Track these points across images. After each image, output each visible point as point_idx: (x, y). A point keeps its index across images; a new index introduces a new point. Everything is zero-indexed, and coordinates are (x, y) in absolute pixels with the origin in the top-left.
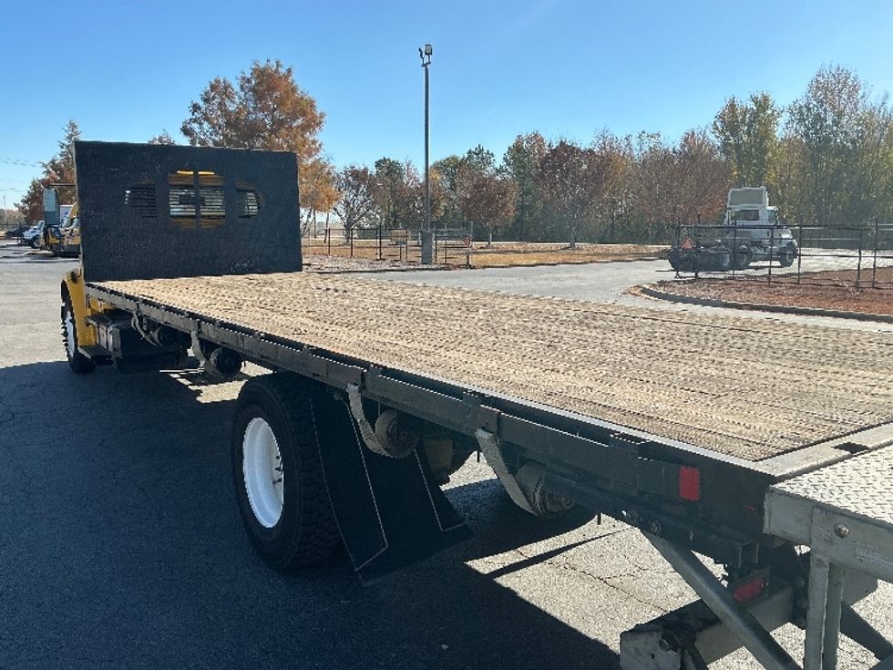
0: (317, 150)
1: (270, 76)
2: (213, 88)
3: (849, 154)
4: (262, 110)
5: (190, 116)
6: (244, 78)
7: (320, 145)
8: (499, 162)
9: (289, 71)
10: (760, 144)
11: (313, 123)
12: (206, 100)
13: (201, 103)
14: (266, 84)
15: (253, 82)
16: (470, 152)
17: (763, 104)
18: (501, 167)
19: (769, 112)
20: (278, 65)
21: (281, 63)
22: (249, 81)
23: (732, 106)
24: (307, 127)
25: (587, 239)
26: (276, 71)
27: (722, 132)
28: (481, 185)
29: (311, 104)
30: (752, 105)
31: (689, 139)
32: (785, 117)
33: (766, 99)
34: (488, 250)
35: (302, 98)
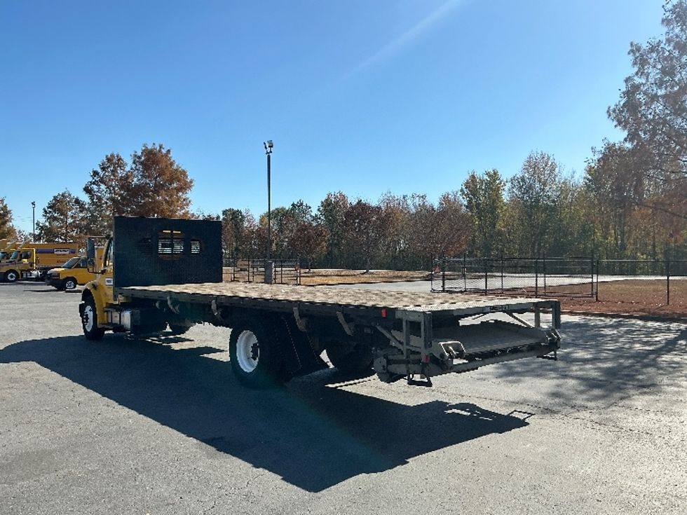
0: (187, 205)
1: (155, 154)
2: (109, 160)
3: (552, 210)
4: (149, 177)
5: (91, 179)
6: (135, 156)
7: (190, 202)
8: (314, 212)
9: (169, 151)
10: (493, 203)
11: (185, 186)
12: (103, 169)
13: (99, 171)
14: (152, 160)
15: (143, 158)
16: (293, 205)
17: (494, 176)
18: (316, 215)
19: (498, 182)
20: (161, 147)
21: (163, 147)
22: (139, 158)
23: (473, 176)
24: (180, 189)
25: (379, 266)
26: (160, 151)
27: (467, 195)
28: (303, 228)
29: (184, 173)
30: (486, 177)
31: (445, 198)
32: (509, 185)
33: (495, 173)
34: (309, 275)
35: (176, 170)
